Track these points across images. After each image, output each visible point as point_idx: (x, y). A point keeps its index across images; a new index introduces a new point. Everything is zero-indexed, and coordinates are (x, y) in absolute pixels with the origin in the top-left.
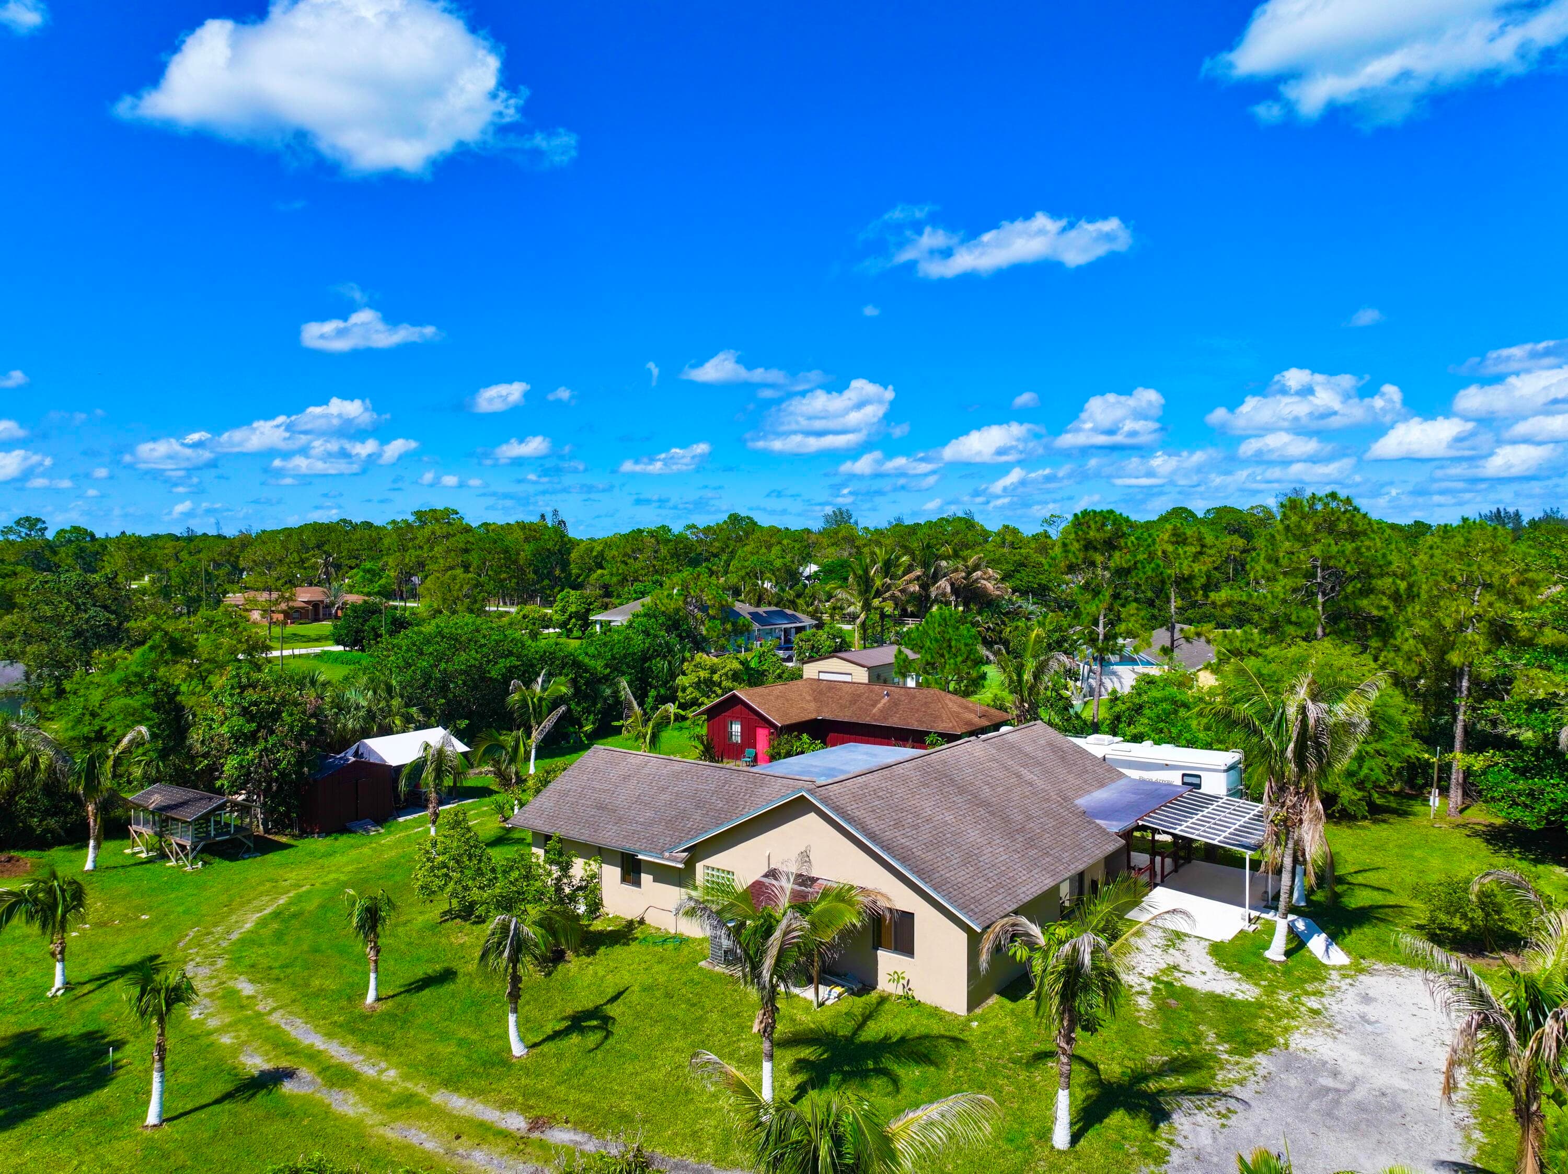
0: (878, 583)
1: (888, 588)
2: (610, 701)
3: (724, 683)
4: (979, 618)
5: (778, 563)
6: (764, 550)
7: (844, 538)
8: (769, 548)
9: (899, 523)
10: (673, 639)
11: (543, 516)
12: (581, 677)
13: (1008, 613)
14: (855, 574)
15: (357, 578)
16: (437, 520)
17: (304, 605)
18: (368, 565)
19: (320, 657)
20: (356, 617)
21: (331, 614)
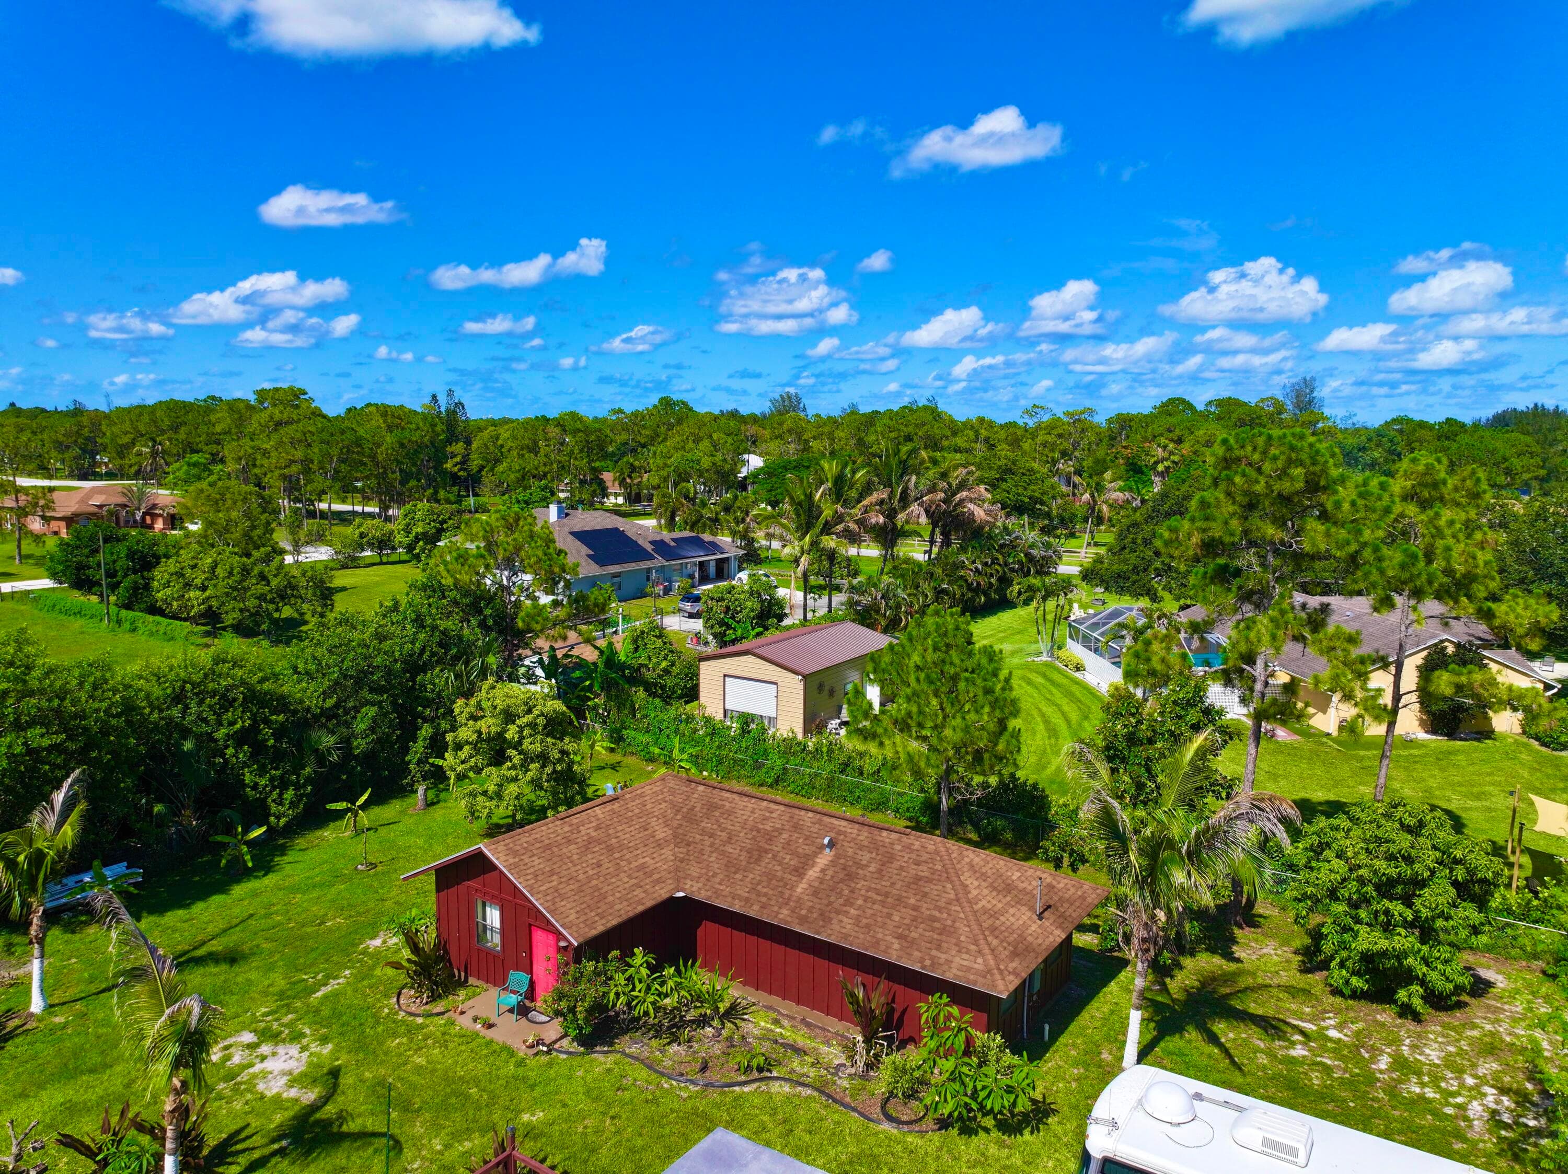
0: (827, 513)
1: (840, 519)
2: (334, 758)
3: (526, 745)
4: (963, 557)
5: (706, 462)
6: (690, 445)
7: (790, 431)
8: (697, 441)
9: (854, 412)
10: (471, 632)
11: (434, 397)
12: (267, 722)
13: (1002, 546)
14: (792, 498)
15: (180, 474)
16: (281, 401)
17: (95, 510)
18: (195, 458)
19: (36, 600)
20: (77, 547)
21: (135, 521)
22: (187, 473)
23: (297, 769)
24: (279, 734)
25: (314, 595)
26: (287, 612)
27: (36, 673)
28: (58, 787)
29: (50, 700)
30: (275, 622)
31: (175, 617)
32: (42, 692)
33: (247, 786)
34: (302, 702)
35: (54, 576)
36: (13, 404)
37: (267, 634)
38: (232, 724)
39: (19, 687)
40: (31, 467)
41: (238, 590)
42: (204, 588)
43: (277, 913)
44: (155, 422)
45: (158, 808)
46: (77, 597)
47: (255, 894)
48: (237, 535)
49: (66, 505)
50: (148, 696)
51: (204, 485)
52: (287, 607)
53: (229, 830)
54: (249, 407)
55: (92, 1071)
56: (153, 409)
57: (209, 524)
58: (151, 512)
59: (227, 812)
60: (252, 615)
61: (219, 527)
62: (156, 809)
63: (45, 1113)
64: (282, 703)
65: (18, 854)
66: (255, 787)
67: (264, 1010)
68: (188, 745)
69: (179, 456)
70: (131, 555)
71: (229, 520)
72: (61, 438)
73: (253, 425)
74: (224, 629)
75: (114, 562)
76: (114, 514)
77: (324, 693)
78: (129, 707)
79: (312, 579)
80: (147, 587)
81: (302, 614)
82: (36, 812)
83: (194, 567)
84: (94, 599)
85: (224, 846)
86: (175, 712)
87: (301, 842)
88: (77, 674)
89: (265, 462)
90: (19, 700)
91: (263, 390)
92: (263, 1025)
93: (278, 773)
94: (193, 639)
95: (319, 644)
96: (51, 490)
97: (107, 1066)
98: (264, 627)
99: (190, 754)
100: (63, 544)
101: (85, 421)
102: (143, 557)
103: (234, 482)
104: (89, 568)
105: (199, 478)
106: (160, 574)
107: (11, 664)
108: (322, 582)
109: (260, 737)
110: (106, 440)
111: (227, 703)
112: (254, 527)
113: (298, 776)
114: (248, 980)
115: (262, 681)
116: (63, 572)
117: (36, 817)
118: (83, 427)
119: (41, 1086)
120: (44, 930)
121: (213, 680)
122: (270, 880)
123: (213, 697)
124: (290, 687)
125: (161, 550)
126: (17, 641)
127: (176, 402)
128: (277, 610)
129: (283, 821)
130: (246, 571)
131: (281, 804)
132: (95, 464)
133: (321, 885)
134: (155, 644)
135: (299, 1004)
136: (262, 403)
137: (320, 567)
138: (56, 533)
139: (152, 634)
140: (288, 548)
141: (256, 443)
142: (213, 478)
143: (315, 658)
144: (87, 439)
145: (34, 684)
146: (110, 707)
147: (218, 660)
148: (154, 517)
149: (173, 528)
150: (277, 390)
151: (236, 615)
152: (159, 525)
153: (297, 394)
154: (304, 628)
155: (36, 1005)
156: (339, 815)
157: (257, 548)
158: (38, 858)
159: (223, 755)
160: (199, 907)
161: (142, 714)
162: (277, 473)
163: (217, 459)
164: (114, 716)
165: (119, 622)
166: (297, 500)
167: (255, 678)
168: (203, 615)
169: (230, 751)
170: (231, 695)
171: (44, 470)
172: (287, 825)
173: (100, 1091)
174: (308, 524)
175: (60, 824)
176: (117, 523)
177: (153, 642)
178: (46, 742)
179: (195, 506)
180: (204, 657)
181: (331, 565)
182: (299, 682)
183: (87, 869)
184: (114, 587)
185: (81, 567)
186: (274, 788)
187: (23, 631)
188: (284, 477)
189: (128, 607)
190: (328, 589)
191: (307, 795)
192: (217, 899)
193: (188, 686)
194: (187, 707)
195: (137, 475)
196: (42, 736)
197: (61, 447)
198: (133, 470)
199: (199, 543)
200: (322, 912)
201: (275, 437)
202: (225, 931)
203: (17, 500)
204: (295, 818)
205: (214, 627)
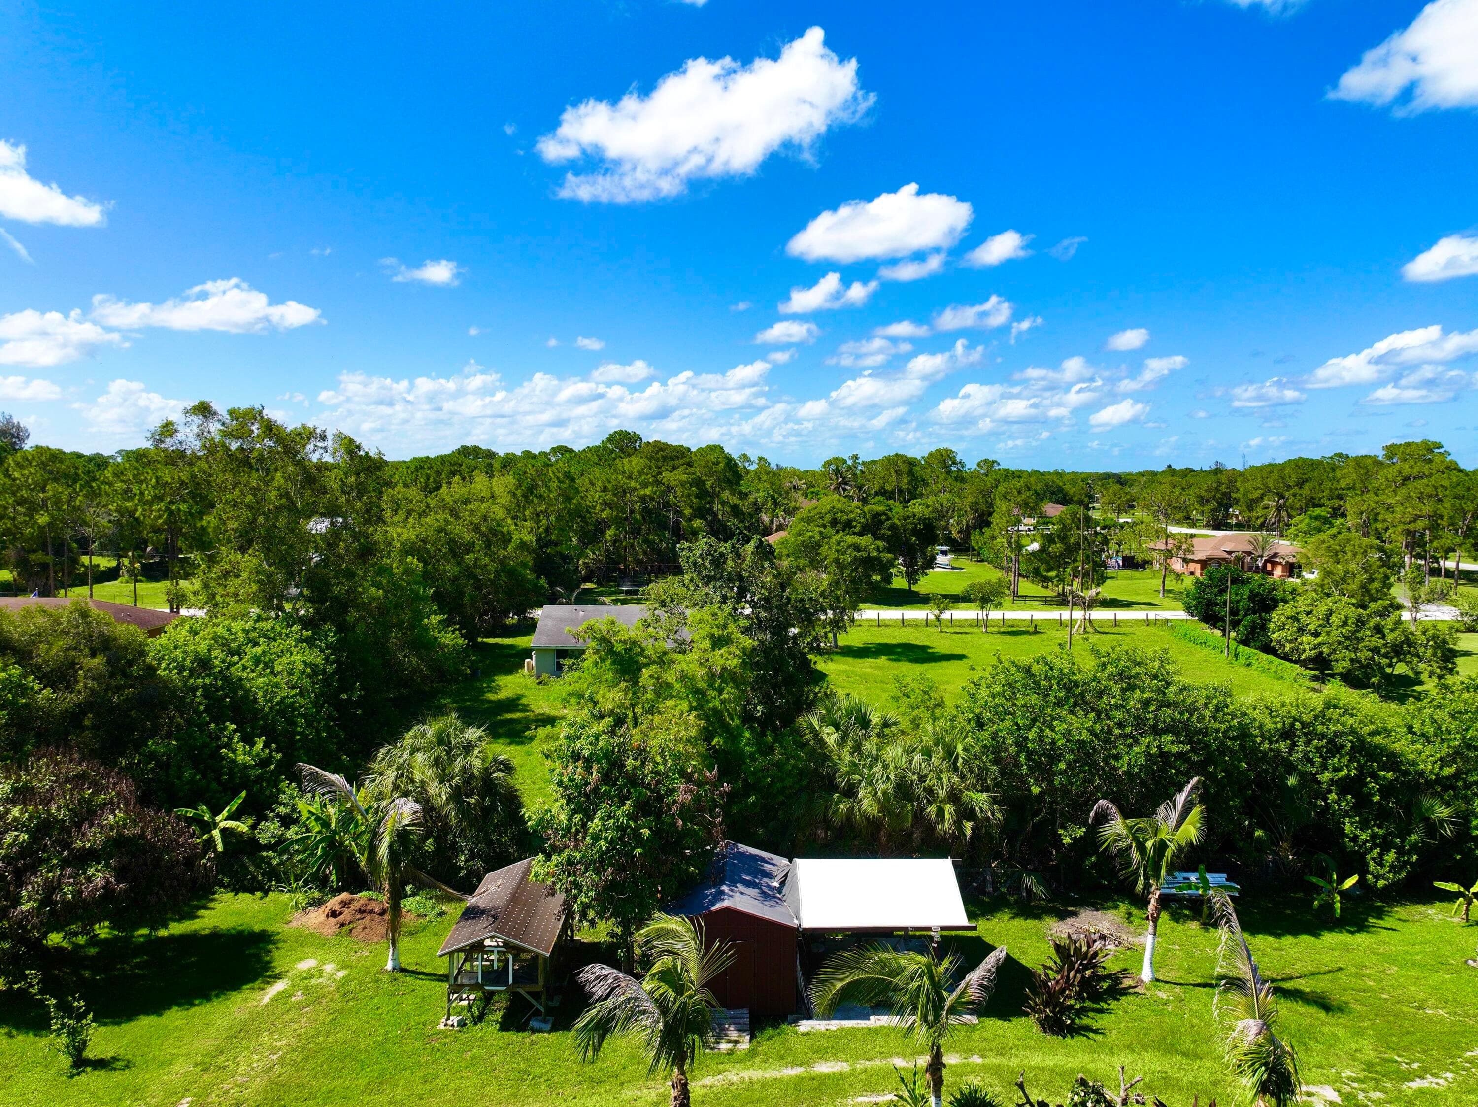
2: (1447, 832)
15: (1302, 527)
16: (1412, 456)
17: (1225, 555)
18: (1318, 511)
19: (1172, 628)
20: (1209, 586)
21: (1257, 567)
22: (1309, 525)
23: (1404, 833)
24: (1387, 790)
25: (1435, 655)
26: (1401, 669)
27: (1173, 688)
28: (1180, 789)
29: (1181, 713)
30: (1388, 677)
31: (1286, 658)
32: (1176, 705)
33: (1347, 836)
34: (1414, 764)
35: (1188, 609)
36: (1169, 466)
37: (1377, 688)
38: (1337, 770)
39: (1160, 697)
40: (1177, 517)
41: (1351, 640)
42: (1316, 635)
43: (1369, 976)
44: (1283, 478)
45: (1258, 833)
46: (1204, 629)
47: (1346, 949)
48: (1353, 586)
49: (1202, 551)
50: (1261, 727)
51: (1324, 536)
52: (1402, 664)
53: (1324, 874)
54: (1380, 463)
55: (1185, 1054)
56: (1282, 467)
57: (1328, 574)
58: (1272, 560)
59: (1323, 856)
60: (1362, 666)
61: (1337, 578)
62: (1257, 834)
63: (1146, 1073)
64: (1393, 761)
65: (1147, 840)
66: (1355, 839)
67: (1349, 1073)
68: (1292, 781)
69: (1302, 510)
70: (1253, 597)
71: (1347, 572)
72: (1203, 494)
73: (1379, 480)
74: (1332, 676)
75: (1238, 602)
76: (1240, 560)
77: (1441, 759)
78: (1243, 733)
79: (1433, 638)
80: (1264, 627)
81: (1418, 673)
82: (1162, 807)
83: (1309, 613)
84: (1218, 633)
85: (1318, 889)
86: (1283, 746)
87: (1400, 911)
88: (1204, 695)
89: (1389, 518)
90: (1159, 708)
91: (1393, 445)
92: (1348, 1089)
93: (1381, 832)
94: (1301, 681)
95: (1439, 707)
96: (1192, 536)
97: (1198, 1057)
98: (1375, 680)
99: (1292, 789)
100: (1197, 582)
101: (1223, 478)
102: (1263, 600)
103: (1354, 534)
104: (1217, 605)
105: (1320, 531)
106: (1278, 616)
107: (1155, 677)
108: (1445, 642)
109: (1365, 790)
110: (1238, 495)
111: (1334, 748)
112: (1371, 580)
113: (1403, 841)
114: (1335, 1035)
115: (1373, 734)
116: (1195, 606)
117: (1161, 811)
118: (1220, 483)
119: (1145, 1047)
120: (1158, 911)
121: (1323, 724)
122: (1361, 939)
123: (1321, 740)
124: (1402, 745)
125: (1279, 594)
126: (1160, 659)
127: (1304, 460)
128: (1390, 665)
129: (1381, 883)
130: (1361, 623)
131: (1382, 866)
132: (1227, 516)
133: (1422, 966)
134: (1266, 681)
135: (1389, 1085)
136: (1391, 458)
137: (1444, 628)
138: (1192, 573)
139: (1263, 671)
140: (1407, 604)
141: (1380, 498)
142: (1333, 531)
143: (1434, 721)
144: (1224, 494)
145: (1171, 697)
146: (1228, 729)
147: (1328, 705)
148: (1274, 564)
149: (1291, 576)
150: (1408, 445)
151: (1347, 664)
152: (1278, 572)
153: (1430, 448)
154: (1418, 688)
155: (1146, 974)
156: (1450, 897)
157: (1376, 600)
158: (1161, 847)
159: (1325, 799)
160: (1288, 940)
161: (1254, 742)
162: (1400, 528)
163: (1338, 513)
164: (1231, 739)
165: (1236, 656)
166: (1419, 556)
167: (1366, 730)
168: (1312, 660)
169: (1333, 797)
170: (1339, 741)
171: (1188, 520)
172: (1385, 887)
173: (1190, 1076)
174: (1432, 582)
175: (1179, 824)
176: (1243, 567)
177: (1263, 678)
178: (1175, 749)
179: (1315, 556)
180: (1316, 701)
181: (1457, 625)
182: (1413, 742)
183: (1194, 869)
184: (1235, 624)
185: (1210, 604)
186: (1375, 846)
187: (1165, 651)
188: (1408, 532)
189: (1245, 642)
190: (1451, 650)
191: (1412, 864)
192: (1305, 938)
193: (1298, 724)
194: (1294, 744)
195: (1261, 527)
196: (1173, 743)
197: (1203, 501)
198: (1259, 522)
199: (1315, 590)
200: (1422, 996)
201: (1403, 491)
202: (1313, 974)
203: (1166, 544)
204: (1394, 884)
205: (1322, 673)
